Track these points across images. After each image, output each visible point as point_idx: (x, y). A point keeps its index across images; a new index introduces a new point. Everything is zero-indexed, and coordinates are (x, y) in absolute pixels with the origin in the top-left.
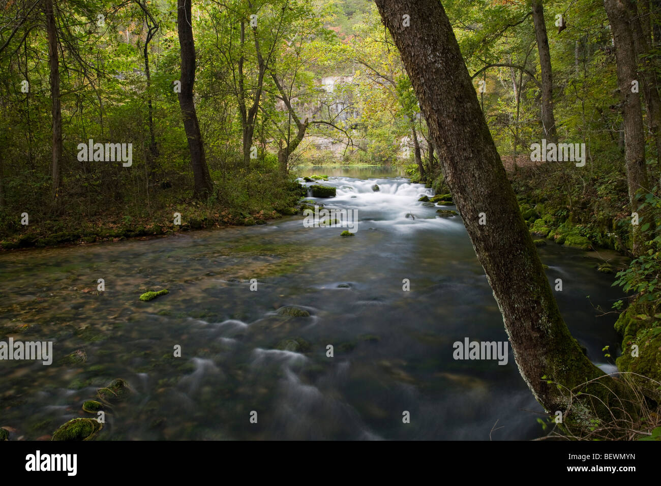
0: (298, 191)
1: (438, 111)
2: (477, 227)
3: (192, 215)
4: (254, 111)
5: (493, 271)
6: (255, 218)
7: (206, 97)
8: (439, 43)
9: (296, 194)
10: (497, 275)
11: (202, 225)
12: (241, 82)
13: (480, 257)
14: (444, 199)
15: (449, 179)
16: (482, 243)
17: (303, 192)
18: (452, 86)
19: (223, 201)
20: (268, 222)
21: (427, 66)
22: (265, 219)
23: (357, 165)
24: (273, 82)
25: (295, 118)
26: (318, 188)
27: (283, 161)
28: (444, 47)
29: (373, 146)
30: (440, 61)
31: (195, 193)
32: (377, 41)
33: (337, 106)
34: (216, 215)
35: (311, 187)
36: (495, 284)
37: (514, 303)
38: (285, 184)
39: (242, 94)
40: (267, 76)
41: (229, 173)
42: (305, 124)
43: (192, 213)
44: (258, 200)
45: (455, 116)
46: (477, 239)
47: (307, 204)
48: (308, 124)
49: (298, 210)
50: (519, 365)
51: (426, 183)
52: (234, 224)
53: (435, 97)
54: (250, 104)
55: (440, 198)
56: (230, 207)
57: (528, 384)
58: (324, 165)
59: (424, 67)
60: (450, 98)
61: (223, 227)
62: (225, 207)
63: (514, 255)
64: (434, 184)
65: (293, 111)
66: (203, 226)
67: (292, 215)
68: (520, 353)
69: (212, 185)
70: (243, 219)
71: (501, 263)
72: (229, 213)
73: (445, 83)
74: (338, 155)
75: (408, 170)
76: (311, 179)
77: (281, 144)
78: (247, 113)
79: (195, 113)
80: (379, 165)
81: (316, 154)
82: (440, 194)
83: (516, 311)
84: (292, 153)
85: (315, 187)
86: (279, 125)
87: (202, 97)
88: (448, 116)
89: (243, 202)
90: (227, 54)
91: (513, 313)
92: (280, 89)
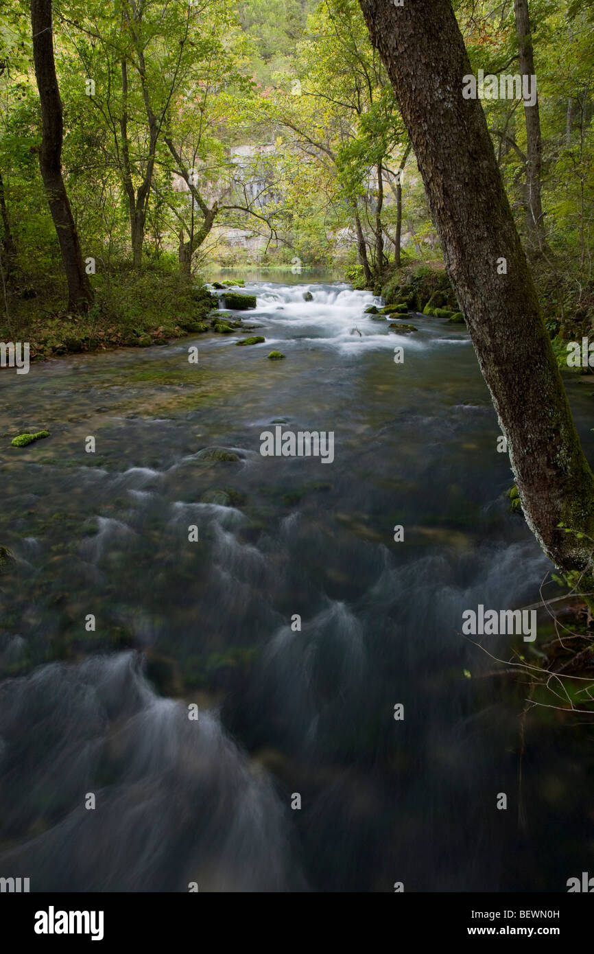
0: (207, 300)
1: (444, 171)
2: (487, 332)
3: (68, 334)
4: (143, 192)
5: (503, 391)
6: (153, 337)
7: (76, 171)
8: (451, 72)
9: (205, 304)
10: (509, 397)
11: (82, 347)
12: (126, 149)
13: (487, 373)
14: (397, 310)
15: (453, 267)
16: (491, 354)
17: (212, 302)
18: (464, 136)
19: (109, 315)
20: (170, 342)
21: (432, 106)
22: (165, 338)
23: (280, 268)
24: (169, 150)
25: (200, 202)
26: (234, 297)
27: (185, 261)
28: (456, 78)
29: (300, 241)
30: (451, 99)
31: (70, 304)
32: (308, 94)
33: (251, 188)
34: (100, 333)
35: (223, 295)
36: (504, 409)
37: (527, 433)
38: (190, 292)
39: (127, 168)
40: (161, 143)
41: (114, 276)
42: (214, 210)
43: (68, 331)
44: (154, 313)
45: (467, 179)
46: (486, 349)
47: (220, 318)
48: (217, 210)
49: (209, 325)
50: (525, 512)
51: (373, 290)
52: (125, 345)
53: (442, 151)
54: (137, 182)
55: (393, 309)
56: (118, 322)
57: (537, 535)
58: (236, 268)
59: (429, 107)
60: (461, 152)
61: (110, 349)
62: (112, 323)
63: (531, 370)
64: (383, 291)
65: (196, 192)
66: (84, 348)
67: (201, 332)
68: (529, 497)
69: (93, 293)
70: (137, 338)
71: (515, 381)
72: (118, 330)
73: (456, 131)
74: (255, 255)
75: (349, 273)
76: (222, 285)
77: (181, 236)
78: (136, 195)
79: (64, 192)
80: (309, 268)
81: (225, 252)
82: (392, 303)
83: (529, 444)
84: (197, 250)
85: (230, 295)
86: (179, 210)
87: (71, 171)
88: (458, 179)
89: (135, 315)
90: (105, 110)
91: (524, 446)
92: (179, 160)
